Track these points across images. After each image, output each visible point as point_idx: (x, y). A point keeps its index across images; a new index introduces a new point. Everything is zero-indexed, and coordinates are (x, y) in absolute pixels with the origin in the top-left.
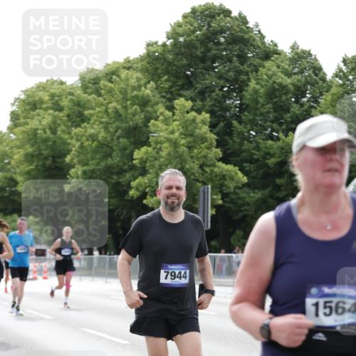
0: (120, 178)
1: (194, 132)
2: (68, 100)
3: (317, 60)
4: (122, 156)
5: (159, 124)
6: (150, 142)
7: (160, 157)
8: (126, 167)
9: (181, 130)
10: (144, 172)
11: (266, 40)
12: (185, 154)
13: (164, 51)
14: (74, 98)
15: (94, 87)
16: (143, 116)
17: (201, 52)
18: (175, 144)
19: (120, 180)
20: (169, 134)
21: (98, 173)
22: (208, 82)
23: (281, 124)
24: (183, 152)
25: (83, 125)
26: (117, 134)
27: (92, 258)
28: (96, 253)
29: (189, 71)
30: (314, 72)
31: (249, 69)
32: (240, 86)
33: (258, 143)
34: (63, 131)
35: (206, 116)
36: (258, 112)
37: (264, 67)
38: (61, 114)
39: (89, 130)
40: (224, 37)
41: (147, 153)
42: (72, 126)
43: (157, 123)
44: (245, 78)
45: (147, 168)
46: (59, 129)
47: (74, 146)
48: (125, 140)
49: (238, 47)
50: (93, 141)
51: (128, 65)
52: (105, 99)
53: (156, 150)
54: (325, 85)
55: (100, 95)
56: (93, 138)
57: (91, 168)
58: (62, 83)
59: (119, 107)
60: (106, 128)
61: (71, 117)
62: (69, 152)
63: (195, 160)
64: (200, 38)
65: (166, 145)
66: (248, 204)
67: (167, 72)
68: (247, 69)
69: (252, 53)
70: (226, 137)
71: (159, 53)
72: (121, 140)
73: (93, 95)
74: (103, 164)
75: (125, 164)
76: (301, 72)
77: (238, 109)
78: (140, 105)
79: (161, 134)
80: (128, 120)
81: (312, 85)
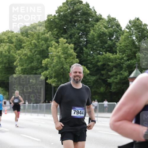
0: (36, 71)
1: (67, 52)
2: (15, 39)
3: (118, 22)
4: (38, 62)
5: (53, 49)
6: (49, 56)
7: (53, 63)
8: (39, 67)
9: (62, 51)
10: (46, 69)
11: (97, 14)
12: (63, 61)
13: (55, 18)
14: (18, 38)
15: (26, 33)
16: (46, 46)
17: (70, 19)
18: (59, 57)
19: (37, 72)
20: (57, 53)
21: (28, 69)
22: (73, 31)
23: (103, 49)
24: (63, 60)
25: (21, 49)
26: (35, 53)
27: (25, 105)
28: (27, 103)
29: (65, 26)
30: (117, 27)
31: (90, 26)
32: (86, 33)
33: (94, 57)
34: (13, 52)
35: (72, 45)
36: (94, 44)
37: (96, 25)
38: (12, 45)
39: (24, 52)
40: (80, 12)
41: (47, 61)
42: (17, 50)
43: (52, 48)
44: (88, 29)
45: (48, 68)
46: (11, 51)
47: (18, 58)
48: (39, 55)
49: (85, 16)
50: (25, 56)
51: (40, 24)
52: (30, 39)
53: (51, 60)
54: (121, 32)
55: (28, 37)
56: (25, 55)
57: (25, 67)
58: (12, 32)
59: (36, 42)
60: (31, 51)
61: (16, 46)
62: (15, 61)
63: (68, 64)
64: (70, 13)
65: (56, 57)
66: (90, 82)
67: (56, 27)
68: (89, 25)
69: (91, 19)
70: (81, 54)
71: (53, 19)
72: (37, 56)
73: (25, 37)
74: (30, 66)
75: (39, 65)
76: (112, 27)
77: (85, 43)
78: (45, 41)
79: (54, 53)
80: (40, 47)
81: (116, 32)
